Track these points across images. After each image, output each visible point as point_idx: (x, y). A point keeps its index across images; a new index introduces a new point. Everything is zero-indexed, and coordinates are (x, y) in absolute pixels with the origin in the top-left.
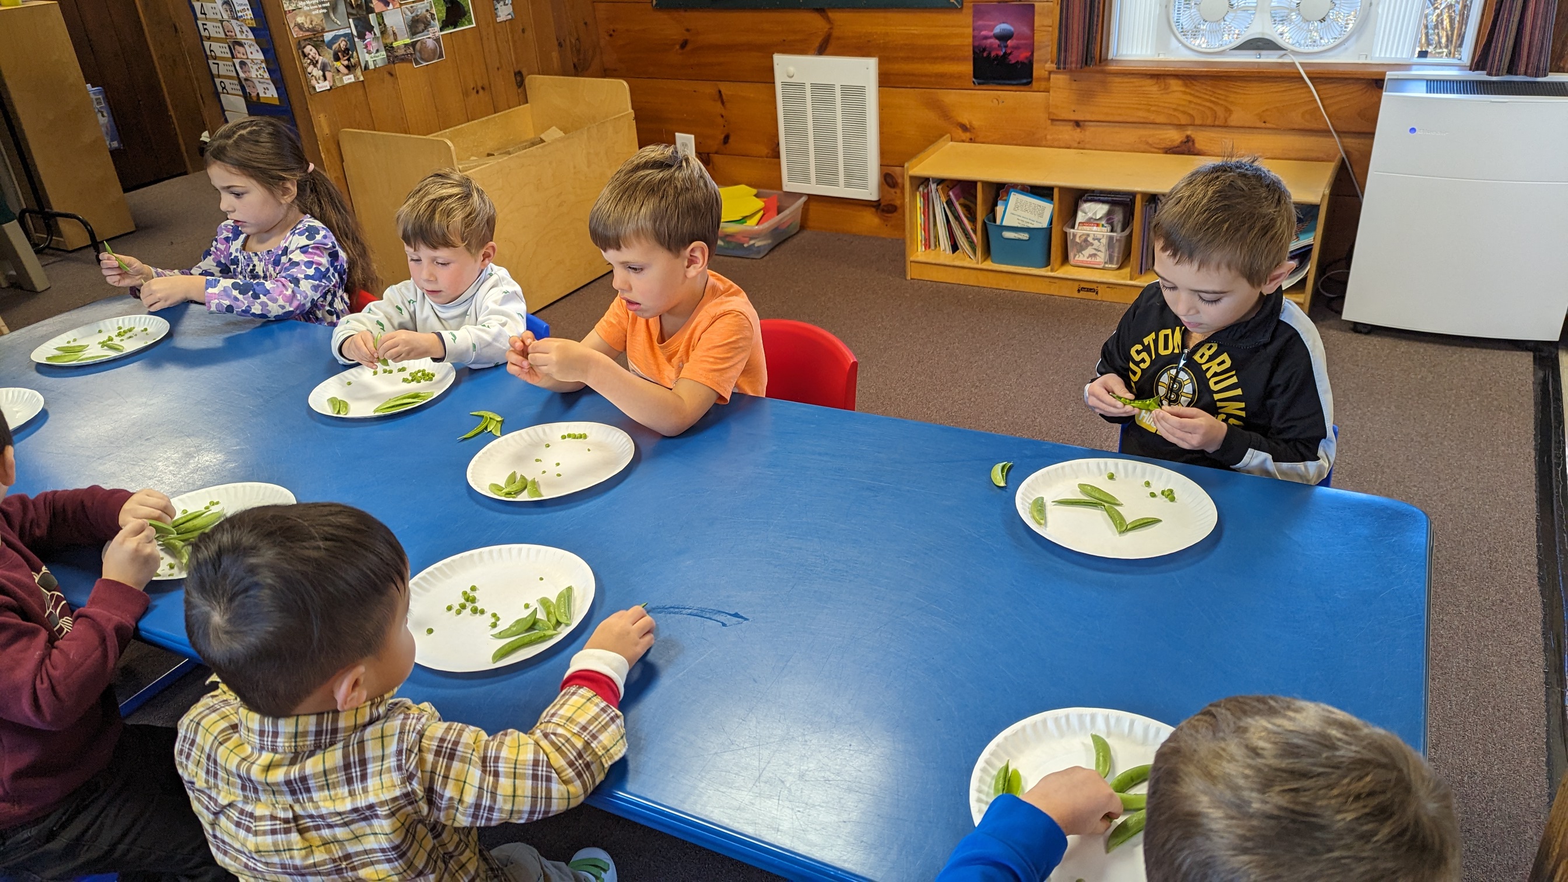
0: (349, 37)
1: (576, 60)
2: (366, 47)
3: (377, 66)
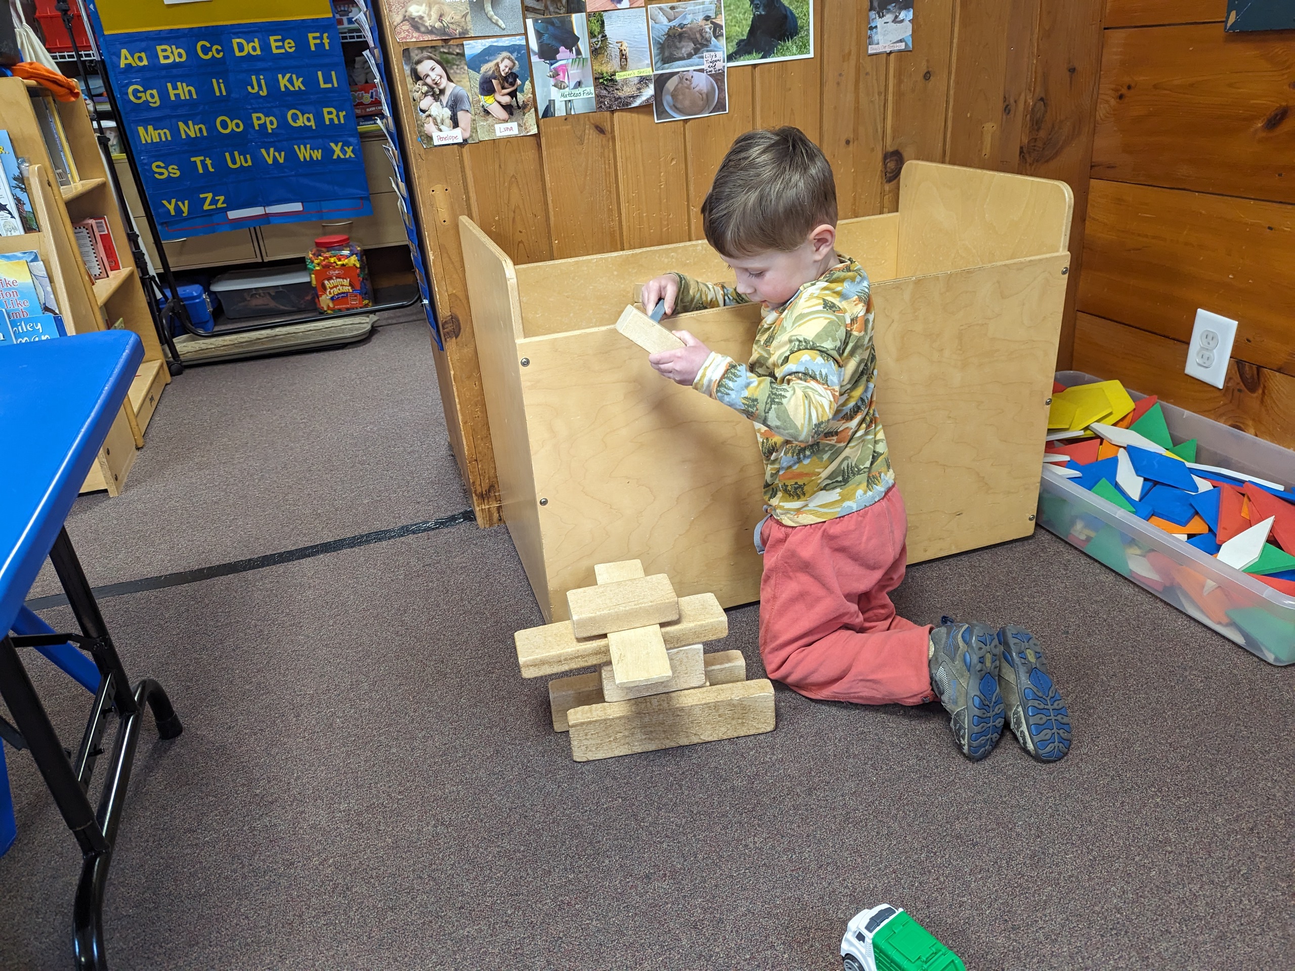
0: (522, 53)
1: (1025, 141)
2: (555, 75)
3: (573, 113)
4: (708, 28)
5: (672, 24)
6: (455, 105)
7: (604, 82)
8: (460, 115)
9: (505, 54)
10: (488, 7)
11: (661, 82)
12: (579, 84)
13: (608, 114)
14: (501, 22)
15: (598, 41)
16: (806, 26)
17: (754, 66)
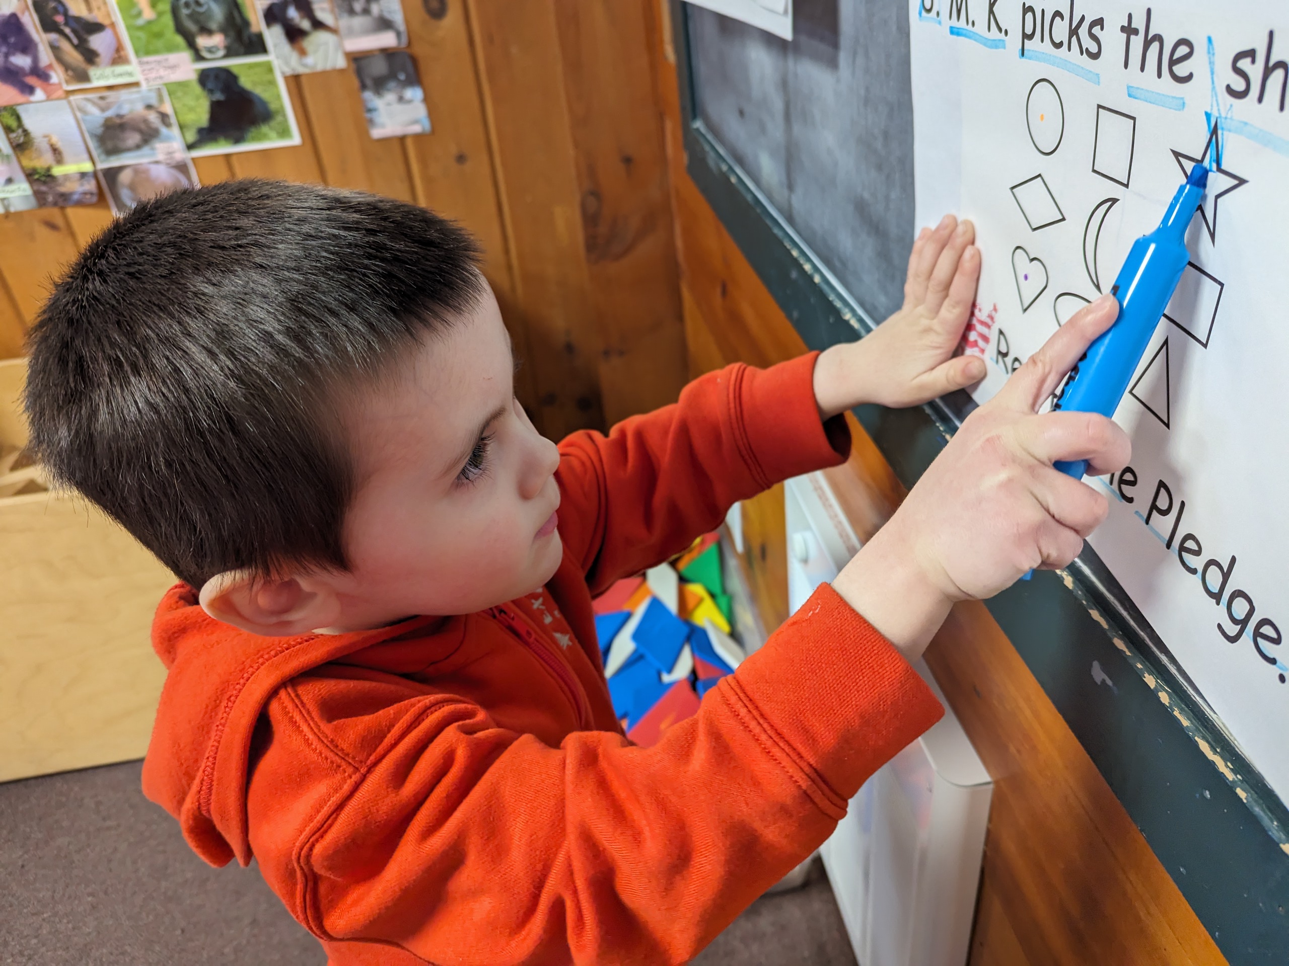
3: (12, 210)
4: (153, 117)
7: (40, 179)
11: (109, 175)
12: (9, 181)
13: (56, 211)
15: (19, 138)
16: (282, 111)
17: (227, 157)
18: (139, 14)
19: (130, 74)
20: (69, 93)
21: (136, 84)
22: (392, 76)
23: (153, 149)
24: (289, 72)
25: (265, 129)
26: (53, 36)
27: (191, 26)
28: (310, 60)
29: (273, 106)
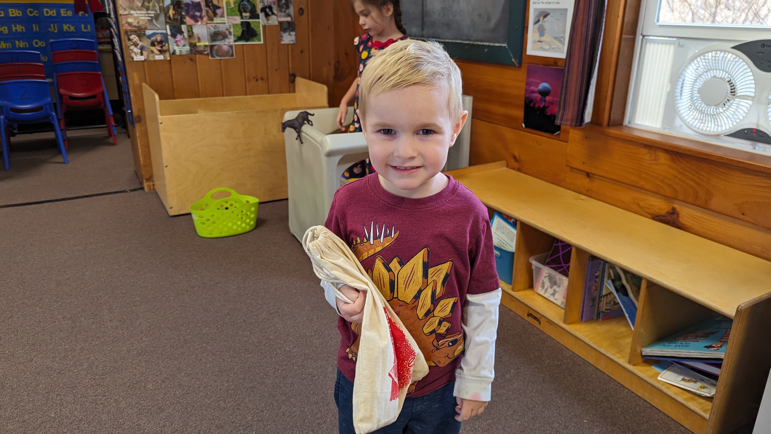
0: (165, 35)
2: (176, 42)
3: (182, 54)
4: (227, 32)
5: (216, 30)
6: (142, 49)
7: (193, 46)
8: (144, 52)
9: (159, 35)
10: (154, 21)
11: (212, 47)
12: (184, 46)
13: (194, 55)
14: (158, 26)
15: (190, 33)
16: (260, 34)
17: (243, 45)
18: (230, 5)
19: (224, 20)
20: (207, 23)
21: (225, 23)
22: (288, 28)
23: (225, 41)
24: (263, 24)
25: (255, 38)
26: (208, 9)
27: (242, 10)
28: (269, 22)
29: (258, 33)
